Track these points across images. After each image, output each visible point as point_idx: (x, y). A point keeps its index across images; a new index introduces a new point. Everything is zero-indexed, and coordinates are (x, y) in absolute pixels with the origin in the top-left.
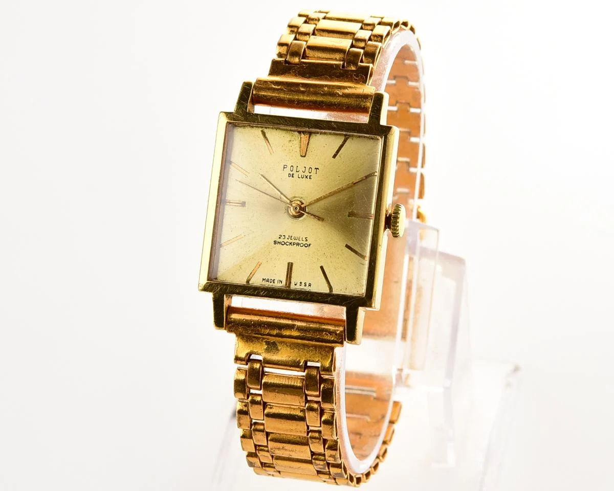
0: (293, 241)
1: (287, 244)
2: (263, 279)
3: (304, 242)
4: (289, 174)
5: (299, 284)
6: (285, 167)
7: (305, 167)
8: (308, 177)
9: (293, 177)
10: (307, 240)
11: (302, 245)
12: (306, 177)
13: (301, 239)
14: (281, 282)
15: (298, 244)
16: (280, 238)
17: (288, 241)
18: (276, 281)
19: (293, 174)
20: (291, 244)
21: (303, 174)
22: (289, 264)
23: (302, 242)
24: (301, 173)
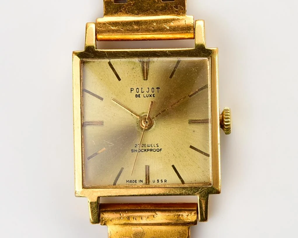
0: (147, 148)
1: (142, 150)
2: (127, 181)
3: (156, 148)
4: (136, 95)
5: (156, 181)
6: (132, 89)
7: (148, 88)
8: (152, 96)
9: (139, 97)
10: (158, 146)
11: (154, 150)
12: (151, 96)
13: (153, 146)
14: (142, 182)
15: (151, 150)
16: (135, 147)
17: (142, 148)
18: (137, 181)
19: (139, 95)
20: (145, 150)
21: (147, 93)
22: (146, 166)
23: (154, 148)
24: (146, 93)
